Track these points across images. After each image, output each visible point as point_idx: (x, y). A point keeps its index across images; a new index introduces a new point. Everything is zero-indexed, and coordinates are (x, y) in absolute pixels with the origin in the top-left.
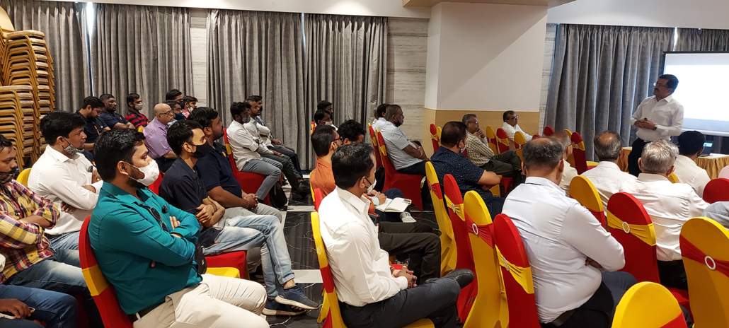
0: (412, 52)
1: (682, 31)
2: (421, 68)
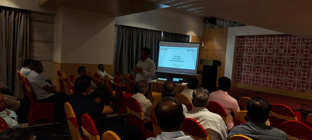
0: (45, 31)
1: (164, 33)
2: (51, 40)
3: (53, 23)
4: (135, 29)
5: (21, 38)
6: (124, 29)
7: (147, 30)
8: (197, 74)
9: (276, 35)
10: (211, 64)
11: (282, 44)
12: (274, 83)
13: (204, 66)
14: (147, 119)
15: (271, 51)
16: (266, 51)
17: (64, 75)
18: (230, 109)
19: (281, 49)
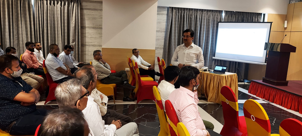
0: (95, 18)
1: (226, 12)
2: (100, 27)
3: (101, 10)
6: (174, 11)
8: (265, 62)
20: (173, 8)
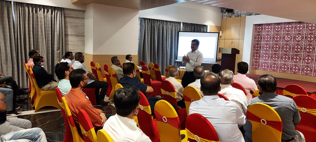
0: (77, 26)
1: (183, 23)
2: (82, 34)
3: (83, 18)
4: (156, 21)
5: (58, 33)
6: (146, 21)
7: (167, 22)
8: (216, 62)
9: (293, 22)
10: (230, 52)
11: (299, 31)
12: (291, 69)
13: (223, 54)
14: (179, 98)
15: (289, 38)
16: (284, 38)
17: (98, 65)
18: (249, 89)
19: (299, 36)
20: (145, 18)
